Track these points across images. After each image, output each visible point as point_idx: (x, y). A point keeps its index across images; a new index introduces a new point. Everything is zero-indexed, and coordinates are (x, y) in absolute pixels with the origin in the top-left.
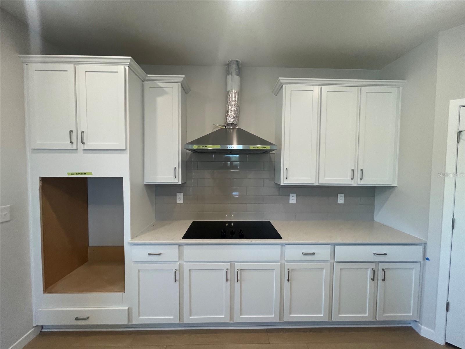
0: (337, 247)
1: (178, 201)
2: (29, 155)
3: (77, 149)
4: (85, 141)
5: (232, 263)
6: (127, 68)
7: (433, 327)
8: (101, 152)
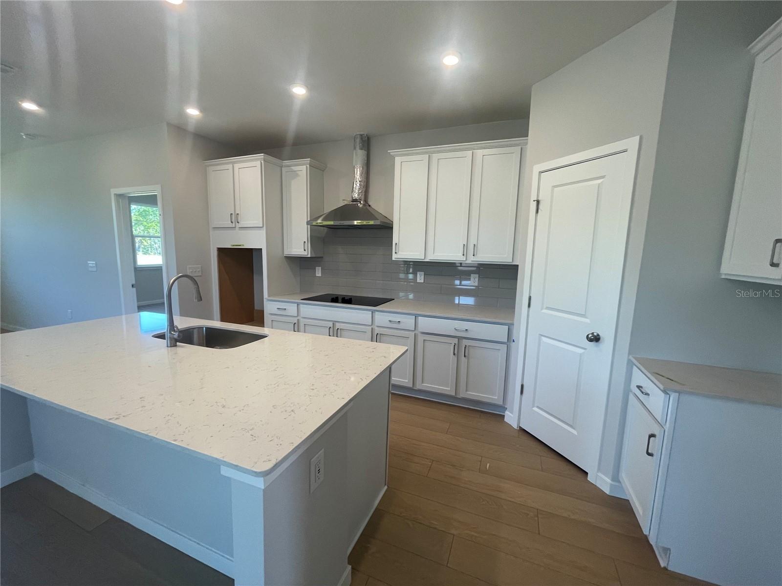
0: (420, 318)
1: (317, 275)
2: (211, 232)
3: (235, 227)
4: (239, 221)
5: (334, 322)
6: (263, 162)
7: (512, 413)
8: (251, 229)
